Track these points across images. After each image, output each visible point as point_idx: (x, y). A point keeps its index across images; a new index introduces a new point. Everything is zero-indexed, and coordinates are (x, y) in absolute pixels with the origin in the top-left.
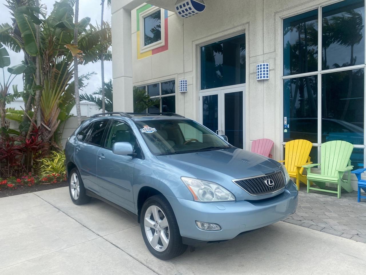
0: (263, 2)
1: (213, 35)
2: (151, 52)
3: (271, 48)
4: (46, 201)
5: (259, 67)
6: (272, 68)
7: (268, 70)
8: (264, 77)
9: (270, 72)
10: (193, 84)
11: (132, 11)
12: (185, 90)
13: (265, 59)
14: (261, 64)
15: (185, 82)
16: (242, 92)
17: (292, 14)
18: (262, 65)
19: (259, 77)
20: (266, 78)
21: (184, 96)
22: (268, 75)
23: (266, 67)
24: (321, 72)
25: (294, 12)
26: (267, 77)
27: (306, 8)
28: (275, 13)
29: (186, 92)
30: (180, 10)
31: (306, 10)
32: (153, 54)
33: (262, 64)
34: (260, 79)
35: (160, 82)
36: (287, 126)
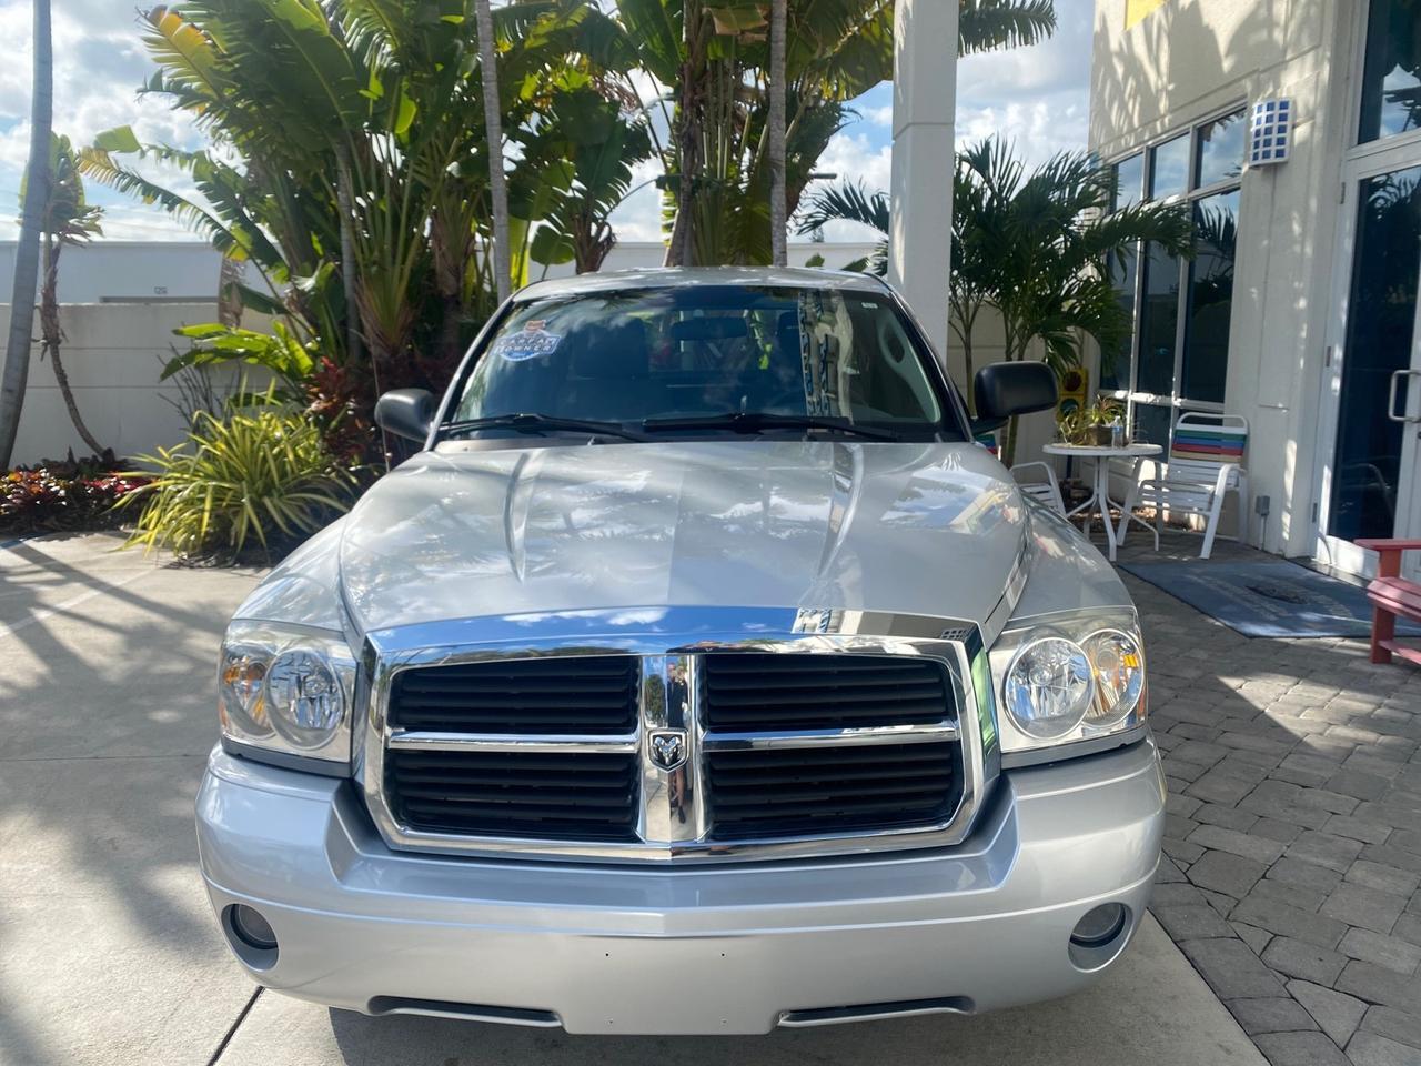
21: (1274, 187)
29: (1285, 163)
35: (1191, 125)
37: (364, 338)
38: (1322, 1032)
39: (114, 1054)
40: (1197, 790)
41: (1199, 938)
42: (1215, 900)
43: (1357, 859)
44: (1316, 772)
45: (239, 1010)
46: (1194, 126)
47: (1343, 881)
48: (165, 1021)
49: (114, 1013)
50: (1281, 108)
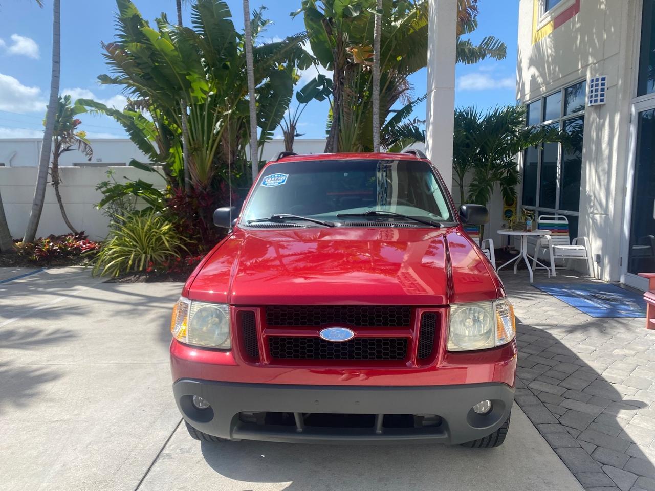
2: (552, 23)
10: (617, 85)
12: (599, 100)
15: (600, 82)
32: (555, 27)
37: (191, 181)
38: (617, 487)
39: (94, 486)
40: (564, 384)
41: (563, 447)
42: (572, 431)
43: (636, 414)
44: (619, 377)
45: (146, 469)
46: (563, 88)
47: (629, 423)
48: (114, 474)
49: (93, 470)
50: (602, 81)
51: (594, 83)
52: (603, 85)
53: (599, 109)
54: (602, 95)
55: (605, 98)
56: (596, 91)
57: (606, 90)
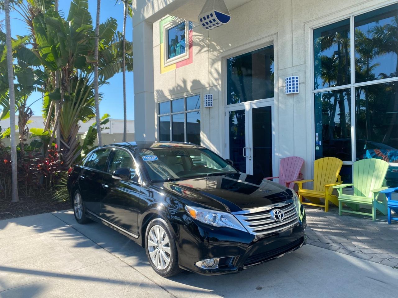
0: (292, 12)
1: (239, 46)
2: (175, 65)
3: (300, 60)
4: (63, 221)
5: (288, 80)
6: (302, 81)
7: (298, 83)
8: (294, 91)
9: (300, 85)
10: (218, 99)
11: (154, 24)
12: (210, 105)
13: (294, 72)
14: (290, 77)
15: (210, 97)
16: (271, 107)
17: (322, 24)
18: (292, 79)
19: (289, 91)
20: (295, 92)
22: (298, 88)
23: (295, 80)
24: (354, 85)
25: (324, 22)
26: (297, 91)
27: (337, 18)
28: (305, 23)
30: (204, 22)
31: (338, 19)
32: (177, 68)
33: (292, 77)
34: (289, 93)
36: (318, 143)
51: (208, 97)
52: (211, 98)
53: (209, 109)
54: (211, 103)
55: (212, 104)
56: (209, 100)
57: (213, 100)
